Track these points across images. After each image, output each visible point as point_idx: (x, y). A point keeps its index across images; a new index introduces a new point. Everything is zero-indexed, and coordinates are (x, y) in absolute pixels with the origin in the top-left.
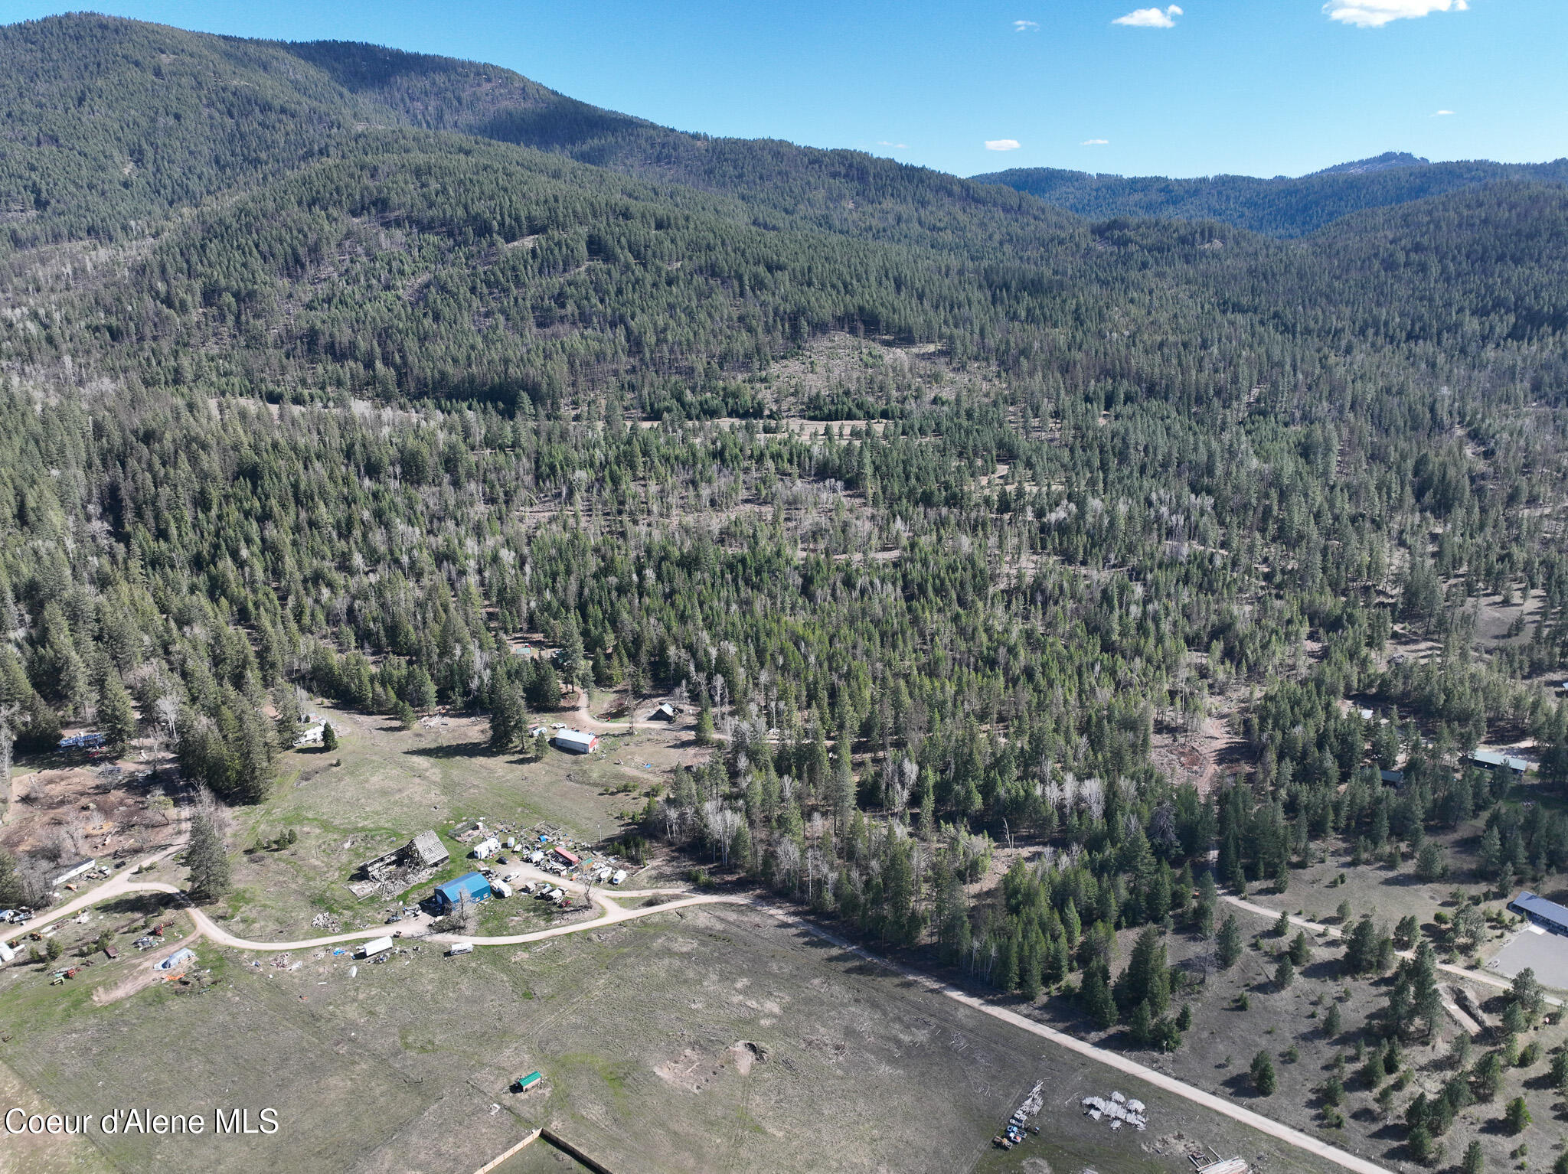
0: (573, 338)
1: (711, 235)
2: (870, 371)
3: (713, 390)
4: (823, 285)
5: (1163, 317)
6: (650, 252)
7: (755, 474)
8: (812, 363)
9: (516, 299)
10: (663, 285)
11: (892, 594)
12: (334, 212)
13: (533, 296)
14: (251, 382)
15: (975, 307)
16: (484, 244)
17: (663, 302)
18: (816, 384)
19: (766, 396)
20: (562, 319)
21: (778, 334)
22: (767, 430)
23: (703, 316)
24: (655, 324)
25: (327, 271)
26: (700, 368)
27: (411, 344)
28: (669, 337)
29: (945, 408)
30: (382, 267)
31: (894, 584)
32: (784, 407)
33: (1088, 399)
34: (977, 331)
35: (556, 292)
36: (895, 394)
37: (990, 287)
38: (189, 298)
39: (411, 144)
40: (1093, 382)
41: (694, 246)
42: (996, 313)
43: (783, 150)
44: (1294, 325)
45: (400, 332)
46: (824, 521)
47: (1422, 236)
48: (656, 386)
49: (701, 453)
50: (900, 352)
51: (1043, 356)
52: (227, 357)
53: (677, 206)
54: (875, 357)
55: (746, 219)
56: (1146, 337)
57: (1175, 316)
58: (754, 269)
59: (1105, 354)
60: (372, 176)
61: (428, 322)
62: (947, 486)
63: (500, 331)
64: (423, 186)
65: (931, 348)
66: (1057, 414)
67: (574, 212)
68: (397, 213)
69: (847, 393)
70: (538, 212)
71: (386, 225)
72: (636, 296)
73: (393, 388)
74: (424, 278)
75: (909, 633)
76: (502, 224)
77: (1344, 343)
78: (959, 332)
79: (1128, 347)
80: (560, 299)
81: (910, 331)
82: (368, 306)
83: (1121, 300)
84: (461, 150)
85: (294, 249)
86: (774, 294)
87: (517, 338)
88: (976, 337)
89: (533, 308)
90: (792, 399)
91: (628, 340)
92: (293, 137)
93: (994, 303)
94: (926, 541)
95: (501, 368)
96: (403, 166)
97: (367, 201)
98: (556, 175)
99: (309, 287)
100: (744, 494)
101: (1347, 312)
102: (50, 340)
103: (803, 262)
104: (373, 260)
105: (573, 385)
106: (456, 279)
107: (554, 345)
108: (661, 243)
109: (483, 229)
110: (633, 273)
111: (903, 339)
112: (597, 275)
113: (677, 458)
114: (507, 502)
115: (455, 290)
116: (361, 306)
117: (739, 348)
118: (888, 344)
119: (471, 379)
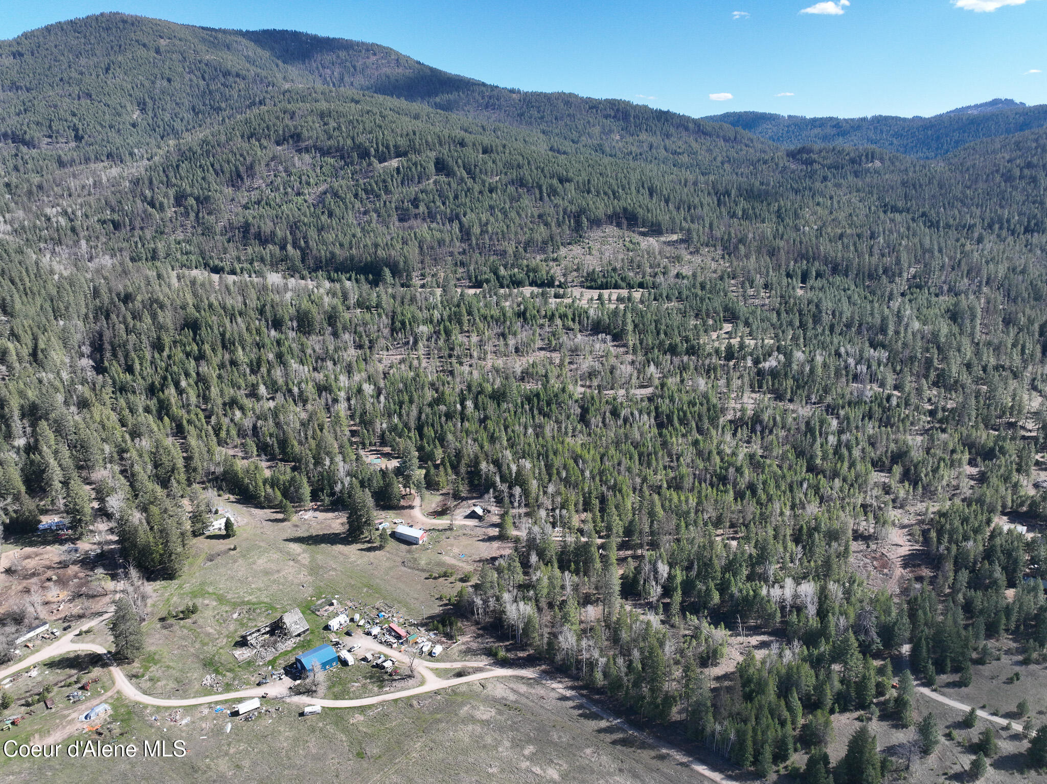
0: (423, 229)
1: (521, 158)
2: (631, 254)
3: (520, 267)
4: (598, 193)
5: (842, 216)
6: (478, 170)
7: (548, 330)
8: (589, 248)
9: (385, 202)
10: (486, 193)
11: (647, 422)
12: (264, 142)
13: (397, 200)
14: (203, 259)
15: (706, 208)
16: (365, 164)
17: (486, 204)
18: (592, 263)
19: (557, 271)
20: (416, 217)
21: (566, 227)
22: (557, 296)
23: (513, 214)
24: (480, 220)
25: (258, 182)
26: (510, 251)
27: (313, 233)
28: (490, 229)
29: (685, 281)
30: (295, 180)
31: (649, 414)
32: (569, 280)
33: (789, 275)
34: (707, 225)
35: (413, 197)
36: (648, 270)
37: (716, 194)
38: (165, 201)
39: (320, 96)
40: (792, 263)
41: (508, 165)
42: (721, 213)
43: (573, 99)
44: (938, 222)
45: (305, 224)
46: (597, 366)
47: (1032, 157)
48: (479, 263)
49: (509, 314)
50: (652, 240)
51: (756, 244)
52: (188, 242)
53: (498, 138)
54: (634, 244)
55: (545, 147)
56: (829, 230)
57: (851, 215)
58: (550, 181)
59: (801, 243)
60: (292, 118)
61: (324, 218)
62: (687, 340)
63: (373, 225)
64: (325, 124)
65: (675, 237)
66: (766, 286)
67: (427, 142)
68: (307, 143)
69: (614, 270)
70: (402, 142)
71: (299, 151)
72: (468, 200)
73: (298, 263)
74: (322, 188)
75: (660, 454)
76: (377, 150)
77: (976, 235)
78: (694, 226)
79: (817, 237)
80: (415, 202)
81: (659, 225)
82: (284, 207)
83: (811, 204)
84: (353, 100)
85: (236, 168)
86: (563, 199)
87: (385, 229)
88: (706, 229)
89: (396, 208)
90: (575, 274)
91: (461, 231)
92: (243, 93)
93: (719, 205)
94: (672, 382)
95: (372, 250)
96: (312, 111)
97: (287, 135)
98: (417, 117)
99: (246, 194)
100: (539, 344)
101: (978, 212)
102: (73, 230)
103: (584, 176)
104: (289, 175)
105: (422, 262)
106: (345, 188)
107: (410, 235)
108: (486, 163)
109: (364, 154)
110: (466, 184)
111: (654, 231)
112: (441, 186)
113: (492, 317)
114: (370, 348)
115: (343, 196)
116: (280, 207)
117: (538, 237)
118: (643, 234)
119: (352, 258)
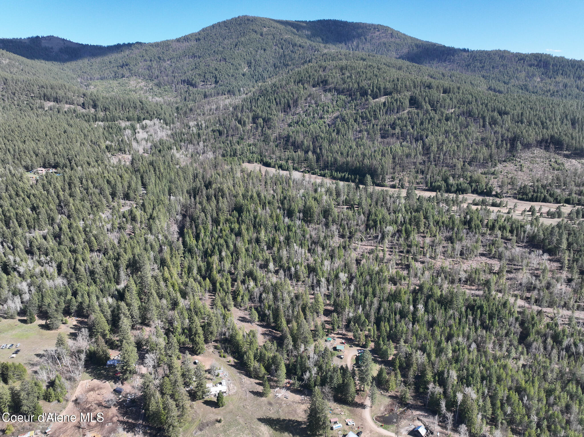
0: (396, 146)
1: (470, 96)
2: (556, 172)
3: (465, 178)
6: (439, 105)
7: (488, 238)
8: (521, 165)
9: (373, 125)
10: (443, 121)
12: (306, 85)
14: (261, 157)
16: (364, 100)
17: (443, 130)
19: (494, 183)
20: (393, 135)
21: (503, 150)
22: (494, 205)
24: (438, 141)
25: (299, 110)
27: (325, 144)
28: (444, 148)
30: (320, 109)
32: (505, 191)
35: (392, 123)
38: (247, 120)
39: (343, 57)
41: (461, 102)
45: (322, 138)
49: (457, 220)
50: (574, 162)
52: (255, 145)
53: (453, 81)
54: (559, 164)
55: (485, 87)
58: (492, 114)
60: (324, 71)
61: (334, 134)
67: (405, 85)
68: (330, 86)
69: (543, 186)
70: (389, 86)
71: (325, 91)
72: (430, 126)
73: (314, 163)
74: (336, 114)
76: (372, 91)
80: (393, 126)
82: (311, 126)
84: (362, 59)
85: (288, 101)
86: (502, 127)
87: (371, 144)
89: (380, 129)
90: (510, 187)
91: (423, 148)
95: (361, 159)
96: (336, 66)
97: (319, 81)
99: (291, 117)
100: (481, 250)
102: (199, 135)
103: (518, 110)
104: (317, 106)
105: (394, 169)
106: (349, 115)
107: (387, 149)
108: (445, 100)
109: (364, 93)
110: (429, 114)
111: (577, 154)
112: (412, 115)
113: (443, 222)
114: (350, 238)
115: (348, 120)
116: (309, 126)
117: (481, 156)
118: (567, 156)
119: (347, 163)
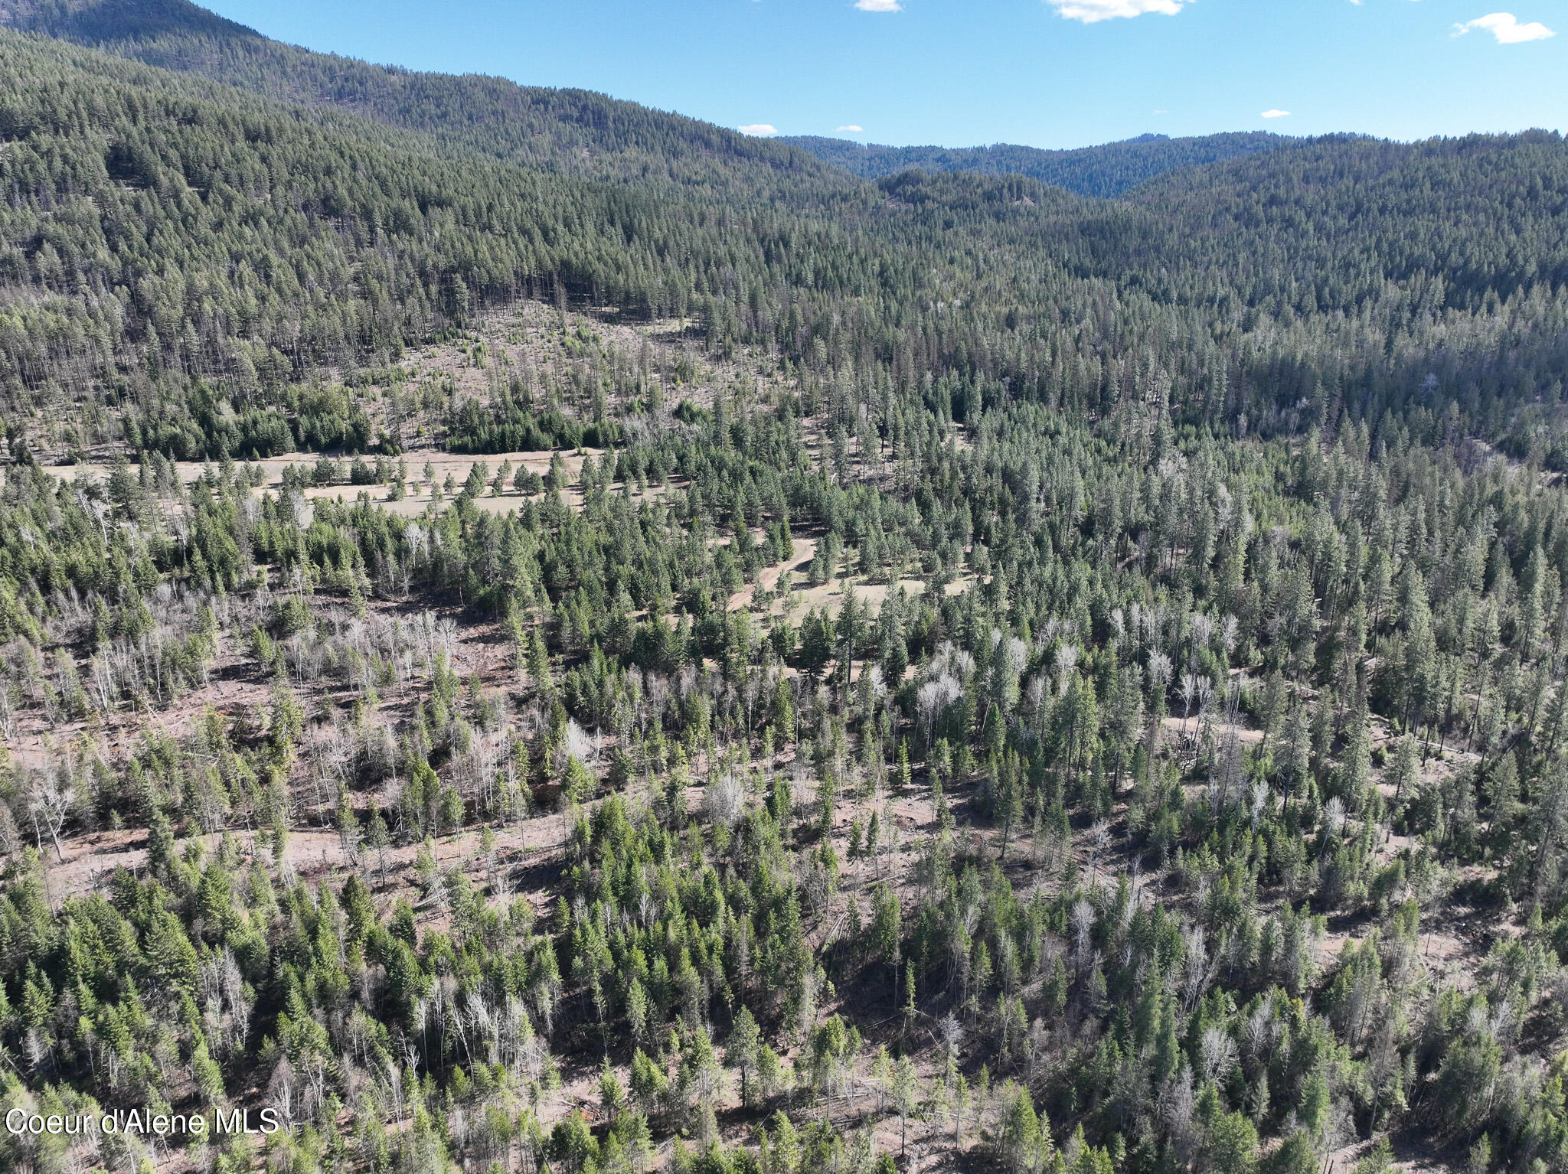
2: (576, 362)
4: (508, 231)
5: (1000, 282)
15: (742, 267)
29: (696, 426)
34: (746, 299)
40: (930, 375)
42: (772, 275)
50: (626, 333)
51: (848, 336)
56: (984, 308)
58: (396, 203)
59: (939, 332)
65: (676, 326)
78: (718, 301)
81: (643, 299)
88: (744, 308)
93: (768, 262)
111: (633, 312)
118: (610, 319)
